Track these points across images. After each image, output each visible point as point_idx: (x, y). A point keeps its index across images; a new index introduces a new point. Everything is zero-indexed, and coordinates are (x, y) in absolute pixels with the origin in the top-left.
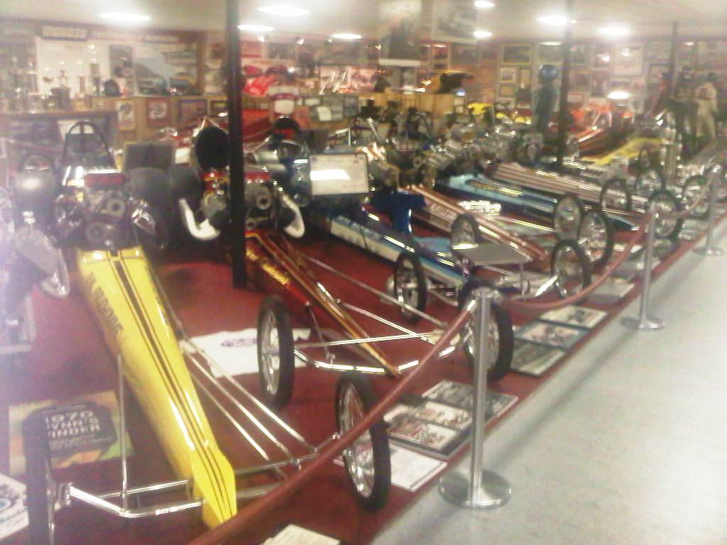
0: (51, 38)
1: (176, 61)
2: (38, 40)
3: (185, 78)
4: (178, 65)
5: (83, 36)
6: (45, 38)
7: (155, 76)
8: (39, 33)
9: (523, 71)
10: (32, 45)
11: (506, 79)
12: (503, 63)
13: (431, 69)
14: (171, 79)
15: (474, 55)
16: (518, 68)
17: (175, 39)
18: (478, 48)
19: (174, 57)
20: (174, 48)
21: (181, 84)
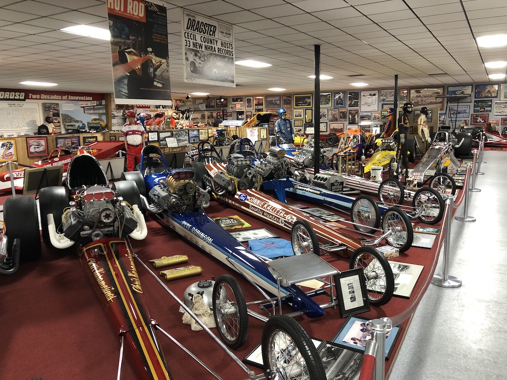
1: (91, 112)
3: (98, 122)
4: (93, 114)
5: (22, 97)
7: (77, 121)
11: (298, 116)
12: (295, 107)
13: (254, 112)
14: (88, 123)
15: (278, 102)
16: (304, 109)
17: (91, 98)
18: (280, 98)
19: (90, 109)
20: (89, 104)
21: (95, 125)
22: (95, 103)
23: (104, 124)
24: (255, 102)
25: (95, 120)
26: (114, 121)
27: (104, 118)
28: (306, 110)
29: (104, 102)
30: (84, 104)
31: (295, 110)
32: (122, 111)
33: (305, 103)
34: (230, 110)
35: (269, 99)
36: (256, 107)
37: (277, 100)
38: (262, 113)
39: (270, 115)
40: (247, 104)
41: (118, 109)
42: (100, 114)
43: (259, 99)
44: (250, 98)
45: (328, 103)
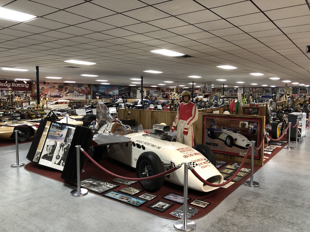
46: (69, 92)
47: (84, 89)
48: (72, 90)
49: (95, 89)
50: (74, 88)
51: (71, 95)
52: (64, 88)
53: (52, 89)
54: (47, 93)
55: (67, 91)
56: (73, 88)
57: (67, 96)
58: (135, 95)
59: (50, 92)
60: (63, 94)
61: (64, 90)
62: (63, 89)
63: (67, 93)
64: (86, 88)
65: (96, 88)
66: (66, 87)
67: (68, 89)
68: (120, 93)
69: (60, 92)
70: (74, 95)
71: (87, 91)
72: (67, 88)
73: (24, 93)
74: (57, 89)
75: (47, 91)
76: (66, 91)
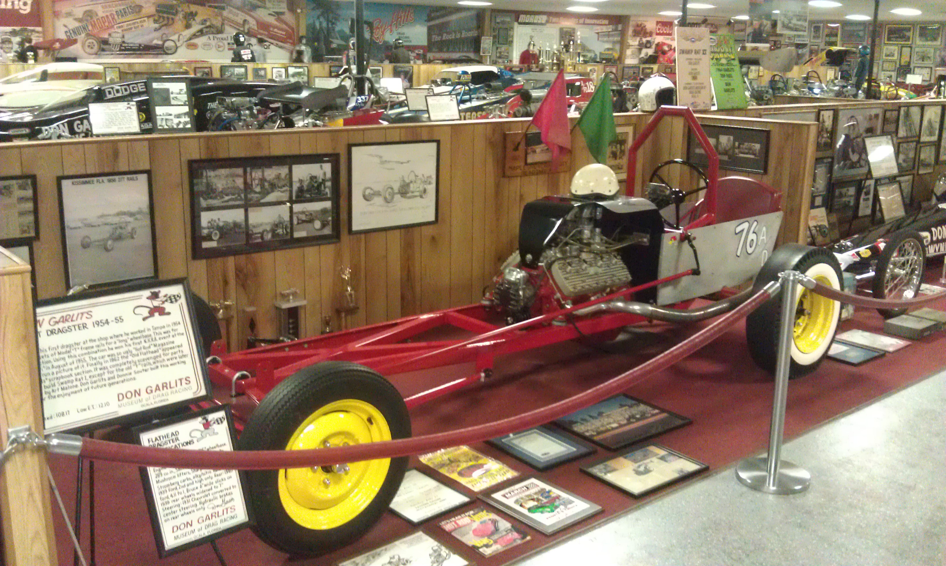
0: (525, 23)
1: (606, 39)
2: (516, 24)
3: (610, 52)
4: (607, 42)
5: (543, 22)
6: (520, 23)
7: (589, 51)
8: (517, 20)
9: (904, 49)
10: (512, 28)
11: (889, 56)
12: (886, 42)
13: (822, 46)
14: (601, 53)
15: (861, 34)
16: (900, 46)
17: (606, 22)
18: (865, 28)
19: (604, 35)
20: (604, 29)
21: (607, 57)
22: (610, 28)
23: (616, 55)
24: (827, 31)
25: (608, 49)
26: (629, 52)
27: (618, 47)
28: (902, 47)
29: (620, 27)
30: (599, 29)
31: (885, 48)
32: (638, 39)
33: (900, 37)
34: (787, 41)
35: (848, 28)
36: (827, 39)
37: (860, 31)
38: (834, 48)
39: (846, 52)
40: (813, 34)
41: (634, 36)
42: (614, 43)
43: (833, 28)
44: (818, 25)
45: (935, 39)
46: (201, 33)
47: (272, 20)
48: (214, 22)
49: (322, 19)
50: (225, 13)
51: (213, 42)
52: (181, 15)
53: (130, 17)
54: (106, 36)
55: (195, 28)
56: (221, 15)
57: (194, 46)
58: (503, 48)
59: (120, 30)
60: (175, 37)
61: (179, 23)
62: (176, 18)
63: (195, 36)
64: (278, 14)
65: (322, 14)
66: (188, 11)
67: (198, 19)
68: (436, 38)
69: (164, 30)
70: (226, 42)
71: (284, 26)
72: (192, 15)
73: (14, 33)
74: (149, 17)
75: (108, 28)
76: (188, 26)
